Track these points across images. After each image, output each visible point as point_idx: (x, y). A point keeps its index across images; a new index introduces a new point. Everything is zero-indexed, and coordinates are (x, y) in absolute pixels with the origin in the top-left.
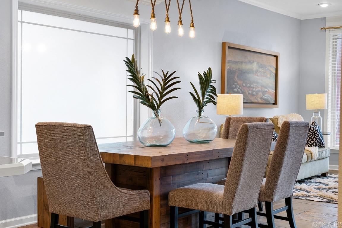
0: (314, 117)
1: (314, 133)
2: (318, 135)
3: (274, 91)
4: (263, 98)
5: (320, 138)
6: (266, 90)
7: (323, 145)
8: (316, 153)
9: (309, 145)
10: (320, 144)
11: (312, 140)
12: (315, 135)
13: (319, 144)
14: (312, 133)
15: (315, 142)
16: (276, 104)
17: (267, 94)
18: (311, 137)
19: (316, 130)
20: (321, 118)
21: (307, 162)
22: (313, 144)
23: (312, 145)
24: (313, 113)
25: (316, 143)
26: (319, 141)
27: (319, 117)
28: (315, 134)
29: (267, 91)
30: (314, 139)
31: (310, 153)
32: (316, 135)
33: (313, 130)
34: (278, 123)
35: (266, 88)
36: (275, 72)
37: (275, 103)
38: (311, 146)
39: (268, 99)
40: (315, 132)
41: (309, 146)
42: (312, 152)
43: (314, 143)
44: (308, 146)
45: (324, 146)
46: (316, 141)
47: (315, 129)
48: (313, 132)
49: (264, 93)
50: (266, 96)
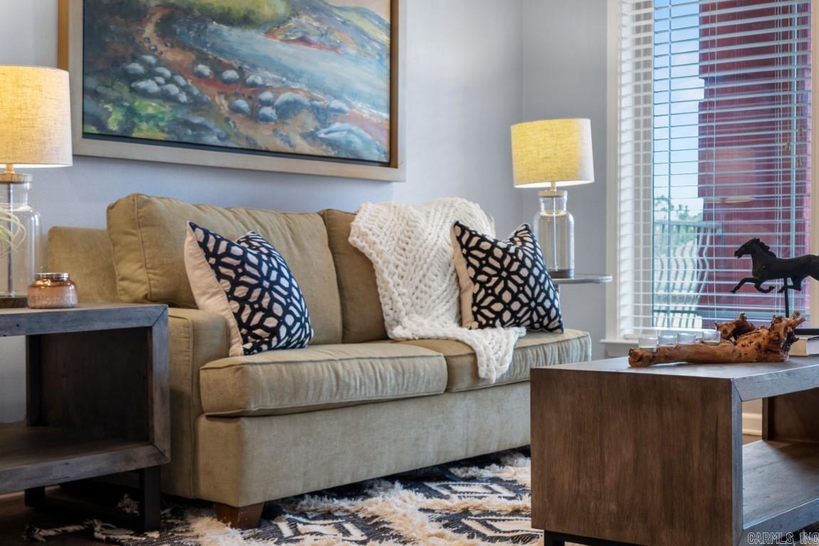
0: (544, 213)
1: (507, 270)
2: (526, 280)
3: (386, 116)
4: (322, 135)
5: (533, 290)
6: (335, 104)
7: (550, 320)
8: (501, 353)
9: (484, 322)
10: (535, 317)
11: (498, 299)
12: (509, 278)
13: (531, 318)
14: (499, 271)
15: (507, 307)
16: (396, 167)
17: (342, 122)
18: (493, 288)
19: (517, 260)
20: (571, 218)
21: (448, 390)
22: (499, 315)
23: (498, 323)
24: (541, 200)
25: (514, 314)
26: (528, 305)
27: (563, 213)
28: (510, 274)
29: (340, 111)
30: (507, 297)
31: (469, 351)
32: (516, 278)
33: (504, 257)
34: (352, 231)
35: (337, 97)
37: (391, 161)
38: (493, 326)
39: (349, 143)
40: (510, 264)
41: (481, 326)
42: (479, 349)
43: (503, 311)
44: (476, 324)
45: (560, 327)
46: (516, 306)
47: (511, 255)
48: (502, 265)
49: (324, 115)
50: (338, 130)
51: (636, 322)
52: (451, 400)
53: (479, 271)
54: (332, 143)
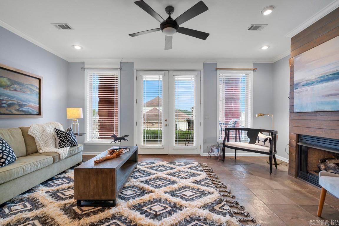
0: (73, 124)
1: (66, 137)
2: (70, 138)
3: (38, 105)
4: (21, 110)
5: (72, 140)
6: (24, 103)
7: (75, 144)
8: (65, 153)
9: (61, 147)
10: (72, 144)
11: (65, 142)
12: (67, 138)
13: (71, 145)
14: (64, 137)
15: (66, 143)
16: (40, 115)
17: (27, 107)
18: (63, 140)
19: (68, 134)
20: (79, 124)
21: (53, 163)
22: (65, 145)
23: (64, 147)
24: (73, 121)
25: (68, 144)
26: (71, 142)
27: (77, 123)
28: (67, 137)
29: (26, 105)
30: (66, 142)
31: (58, 154)
32: (68, 138)
33: (66, 134)
34: (29, 132)
35: (25, 102)
36: (38, 91)
38: (63, 147)
39: (28, 111)
40: (67, 135)
41: (61, 148)
42: (61, 153)
43: (66, 144)
44: (60, 147)
45: (77, 145)
46: (68, 143)
47: (67, 134)
48: (65, 136)
49: (21, 106)
50: (25, 109)
51: (90, 139)
52: (54, 165)
53: (60, 137)
54: (23, 111)
